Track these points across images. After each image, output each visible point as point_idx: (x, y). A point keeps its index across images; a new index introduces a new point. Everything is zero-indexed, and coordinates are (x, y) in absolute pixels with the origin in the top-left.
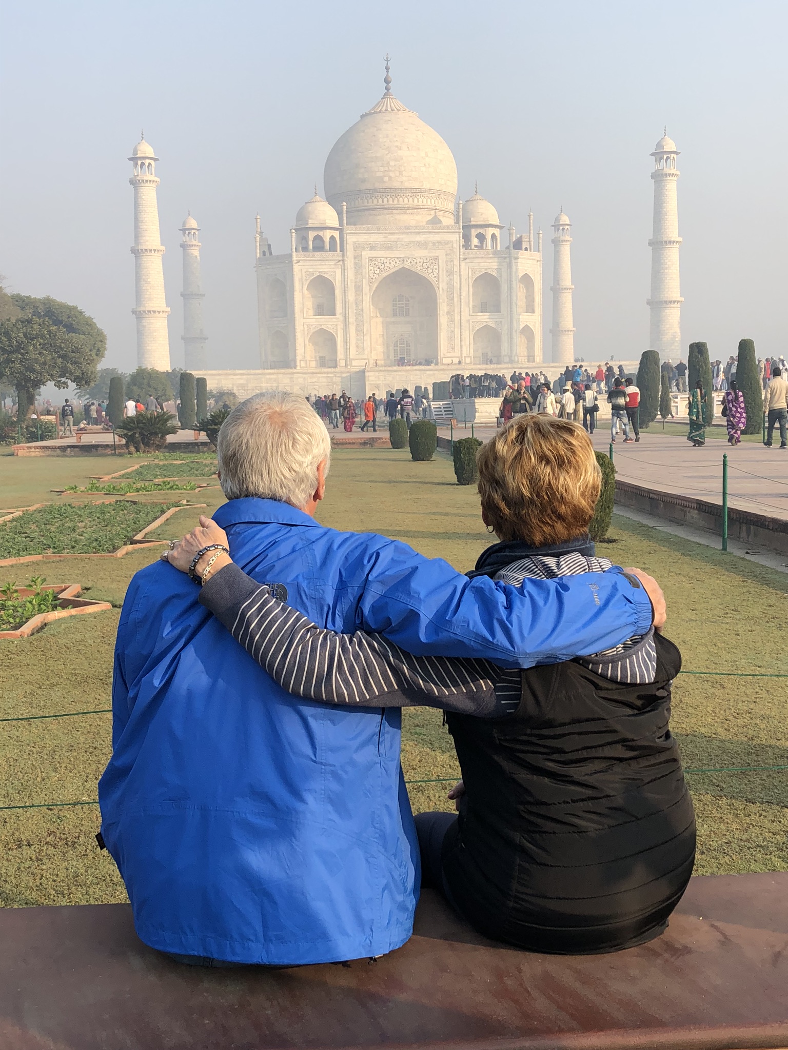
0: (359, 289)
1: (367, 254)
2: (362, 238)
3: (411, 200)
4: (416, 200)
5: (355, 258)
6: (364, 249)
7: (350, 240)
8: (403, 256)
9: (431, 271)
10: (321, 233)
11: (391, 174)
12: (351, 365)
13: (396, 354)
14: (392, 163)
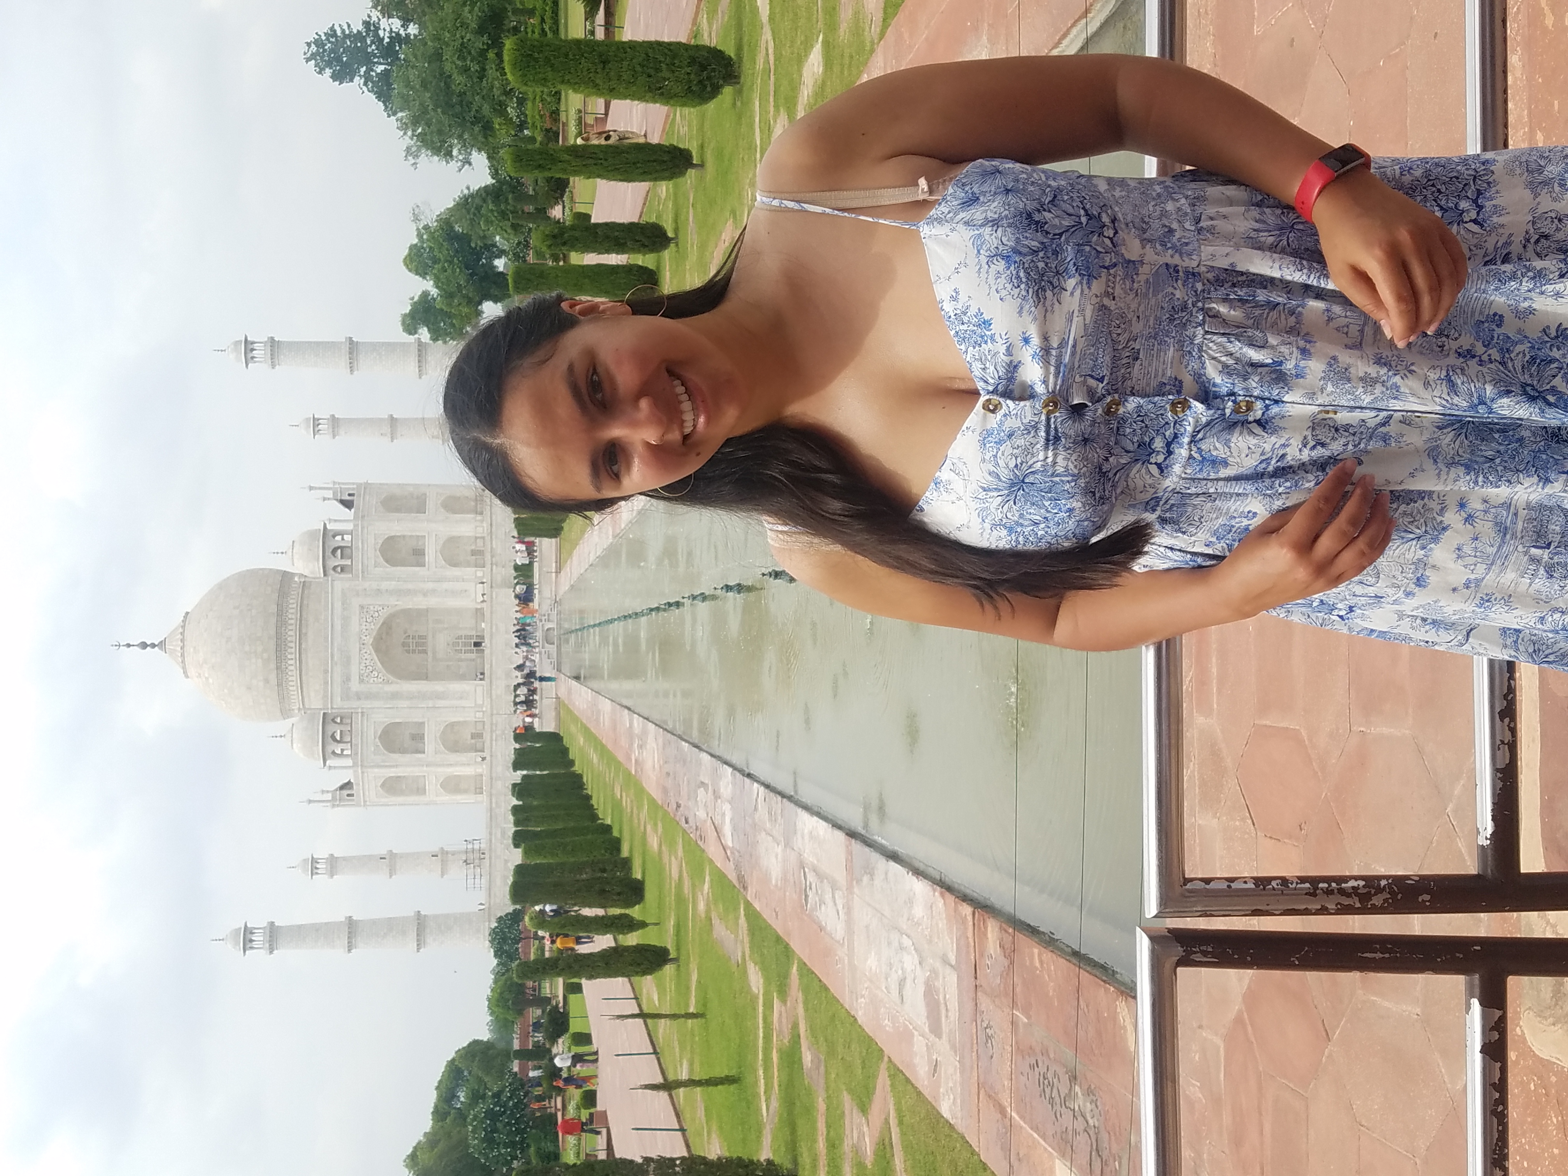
0: (395, 696)
1: (355, 686)
2: (338, 690)
3: (290, 627)
4: (292, 622)
5: (359, 699)
6: (350, 688)
7: (338, 702)
8: (358, 645)
9: (376, 614)
10: (330, 734)
11: (260, 649)
12: (482, 706)
13: (471, 652)
14: (247, 648)
